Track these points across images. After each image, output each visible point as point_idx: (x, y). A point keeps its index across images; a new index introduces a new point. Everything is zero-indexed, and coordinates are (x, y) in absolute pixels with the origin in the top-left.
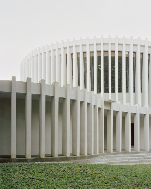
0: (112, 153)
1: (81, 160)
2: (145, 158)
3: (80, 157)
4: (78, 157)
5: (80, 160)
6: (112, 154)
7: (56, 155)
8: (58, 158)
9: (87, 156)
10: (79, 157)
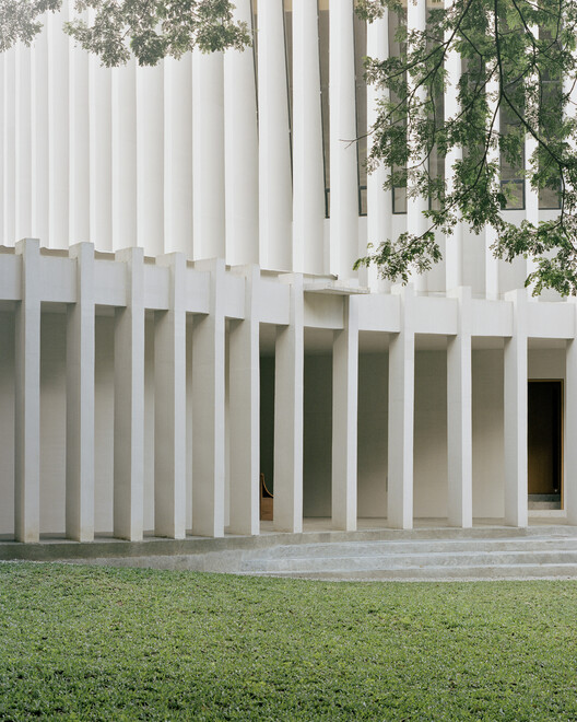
0: (352, 534)
1: (149, 558)
2: (520, 559)
3: (145, 544)
4: (134, 543)
5: (143, 558)
6: (351, 536)
7: (30, 536)
8: (39, 545)
9: (183, 541)
10: (139, 544)
